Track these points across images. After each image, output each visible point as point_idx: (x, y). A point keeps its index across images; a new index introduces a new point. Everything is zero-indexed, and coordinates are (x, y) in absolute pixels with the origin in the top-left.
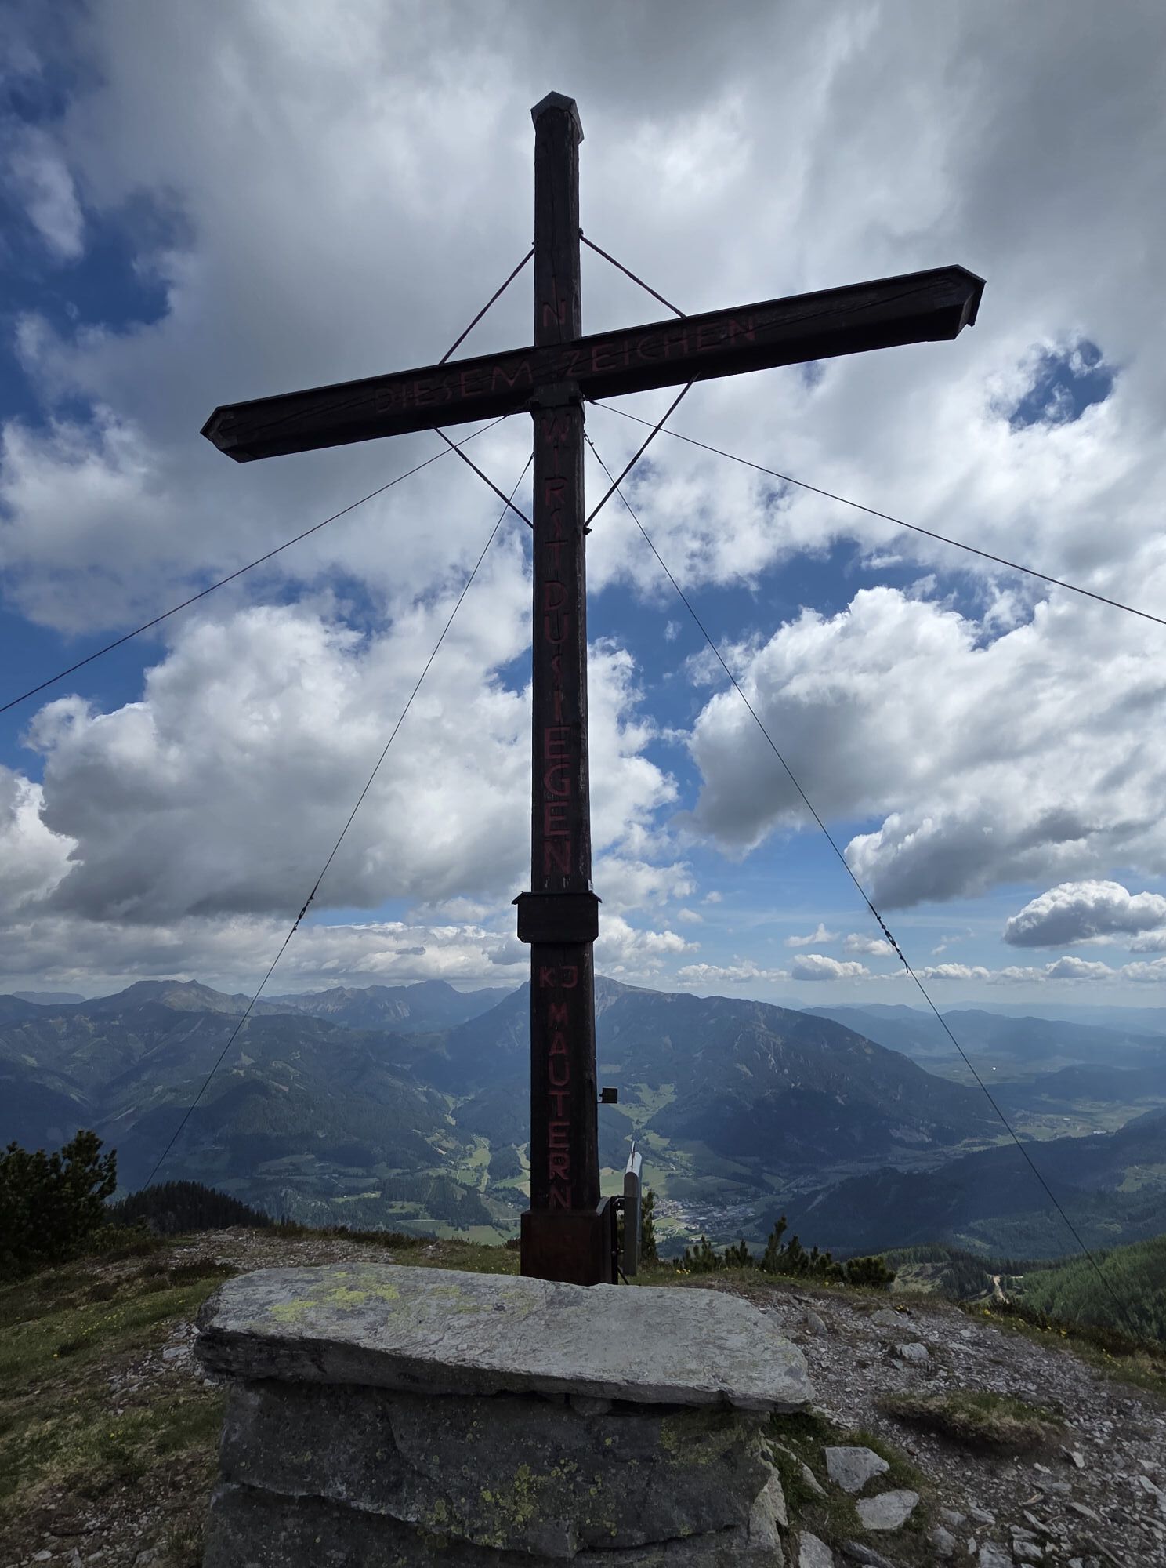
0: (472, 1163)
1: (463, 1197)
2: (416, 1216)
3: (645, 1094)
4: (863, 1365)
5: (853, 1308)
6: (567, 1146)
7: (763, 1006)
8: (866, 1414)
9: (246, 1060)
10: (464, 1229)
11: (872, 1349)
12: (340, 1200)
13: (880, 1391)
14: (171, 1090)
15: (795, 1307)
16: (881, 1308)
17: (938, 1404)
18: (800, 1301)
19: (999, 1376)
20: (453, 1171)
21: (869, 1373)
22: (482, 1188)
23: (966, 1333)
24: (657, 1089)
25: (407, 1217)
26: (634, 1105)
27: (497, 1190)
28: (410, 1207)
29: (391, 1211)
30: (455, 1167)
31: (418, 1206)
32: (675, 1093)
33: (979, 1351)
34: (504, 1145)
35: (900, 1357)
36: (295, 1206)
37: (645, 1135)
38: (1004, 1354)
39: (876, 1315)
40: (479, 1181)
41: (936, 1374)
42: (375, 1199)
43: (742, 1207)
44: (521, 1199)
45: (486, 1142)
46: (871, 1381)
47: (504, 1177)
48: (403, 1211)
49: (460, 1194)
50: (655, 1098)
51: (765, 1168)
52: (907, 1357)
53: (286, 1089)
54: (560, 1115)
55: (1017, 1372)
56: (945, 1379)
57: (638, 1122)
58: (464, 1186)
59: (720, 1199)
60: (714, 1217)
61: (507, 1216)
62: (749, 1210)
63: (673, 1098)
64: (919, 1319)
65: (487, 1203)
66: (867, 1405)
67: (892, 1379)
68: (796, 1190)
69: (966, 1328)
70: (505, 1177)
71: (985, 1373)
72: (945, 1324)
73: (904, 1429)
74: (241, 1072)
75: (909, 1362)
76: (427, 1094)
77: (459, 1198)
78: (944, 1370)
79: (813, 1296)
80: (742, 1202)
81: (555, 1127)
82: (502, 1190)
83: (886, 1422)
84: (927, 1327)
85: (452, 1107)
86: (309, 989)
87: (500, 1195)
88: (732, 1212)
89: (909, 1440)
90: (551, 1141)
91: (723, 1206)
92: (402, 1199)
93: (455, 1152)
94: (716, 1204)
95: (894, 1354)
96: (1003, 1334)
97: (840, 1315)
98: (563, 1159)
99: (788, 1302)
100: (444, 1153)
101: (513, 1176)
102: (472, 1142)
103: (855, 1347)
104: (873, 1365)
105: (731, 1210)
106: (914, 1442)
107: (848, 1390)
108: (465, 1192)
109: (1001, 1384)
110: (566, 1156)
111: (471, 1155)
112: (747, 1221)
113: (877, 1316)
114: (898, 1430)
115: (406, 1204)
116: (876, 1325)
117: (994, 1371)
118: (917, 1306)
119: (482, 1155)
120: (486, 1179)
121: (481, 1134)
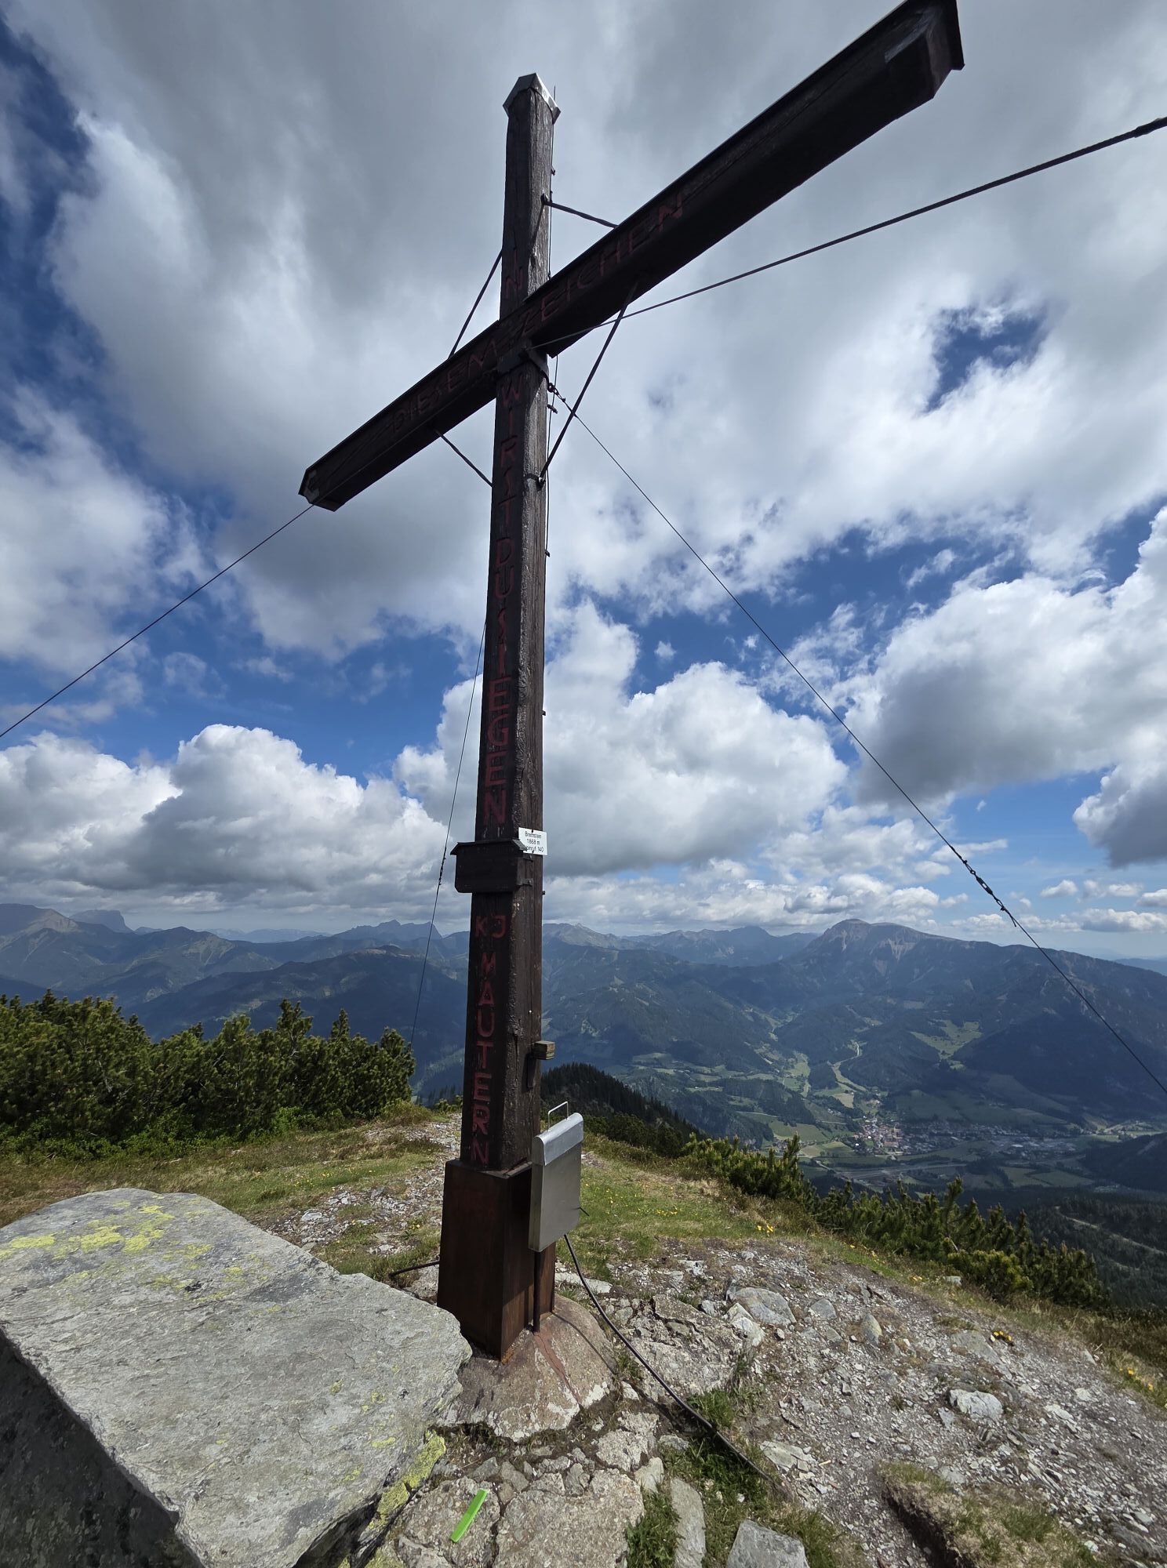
0: (794, 1073)
1: (789, 1098)
2: (752, 1110)
3: (949, 1028)
4: (899, 1404)
5: (934, 1319)
6: (487, 1099)
7: (1071, 956)
8: (855, 1479)
9: (619, 982)
10: (792, 1125)
11: (924, 1384)
12: (692, 1090)
13: (898, 1450)
14: (572, 999)
15: (862, 1300)
16: (969, 1327)
17: (946, 1506)
18: (872, 1293)
19: (1100, 1479)
20: (779, 1078)
21: (900, 1419)
22: (804, 1094)
23: (1083, 1394)
24: (962, 1026)
25: (744, 1109)
26: (939, 1038)
27: (817, 1097)
28: (746, 1101)
29: (732, 1103)
30: (781, 1075)
31: (752, 1102)
32: (979, 1030)
33: (1089, 1428)
34: (821, 1062)
35: (954, 1407)
36: (660, 1090)
37: (952, 1065)
38: (1128, 1445)
39: (959, 1336)
40: (801, 1088)
41: (995, 1448)
42: (718, 1092)
43: (1061, 1141)
44: (839, 1107)
45: (803, 1057)
46: (895, 1430)
47: (822, 1087)
48: (741, 1104)
49: (786, 1097)
50: (960, 1034)
51: (1085, 1108)
52: (963, 1410)
53: (647, 1004)
54: (484, 1067)
55: (1136, 1481)
56: (1004, 1461)
57: (944, 1053)
58: (790, 1091)
59: (1036, 1131)
60: (1029, 1146)
61: (828, 1120)
62: (1068, 1145)
63: (978, 1035)
64: (1023, 1355)
65: (810, 1107)
66: (866, 1467)
67: (928, 1436)
68: (1123, 1133)
69: (1087, 1386)
70: (824, 1088)
71: (1076, 1468)
72: (1055, 1371)
73: (893, 1523)
74: (615, 990)
75: (963, 1420)
76: (752, 1014)
77: (786, 1100)
78: (1012, 1444)
79: (894, 1291)
80: (1060, 1136)
81: (481, 1079)
82: (822, 1098)
83: (875, 1503)
84: (1030, 1369)
85: (774, 1027)
86: (657, 931)
87: (821, 1102)
88: (1050, 1144)
89: (892, 1544)
90: (476, 1092)
91: (1040, 1138)
92: (740, 1095)
93: (779, 1063)
94: (1032, 1135)
95: (946, 1400)
96: (1143, 1410)
97: (914, 1324)
98: (484, 1112)
99: (857, 1291)
100: (771, 1063)
101: (830, 1088)
102: (793, 1056)
103: (902, 1373)
104: (912, 1407)
105: (1048, 1142)
106: (898, 1550)
107: (856, 1434)
108: (790, 1096)
109: (1095, 1493)
110: (487, 1109)
111: (793, 1067)
112: (1068, 1154)
113: (961, 1337)
114: (885, 1521)
115: (743, 1099)
116: (953, 1350)
117: (1094, 1469)
118: (1027, 1336)
119: (801, 1067)
120: (807, 1087)
121: (800, 1050)
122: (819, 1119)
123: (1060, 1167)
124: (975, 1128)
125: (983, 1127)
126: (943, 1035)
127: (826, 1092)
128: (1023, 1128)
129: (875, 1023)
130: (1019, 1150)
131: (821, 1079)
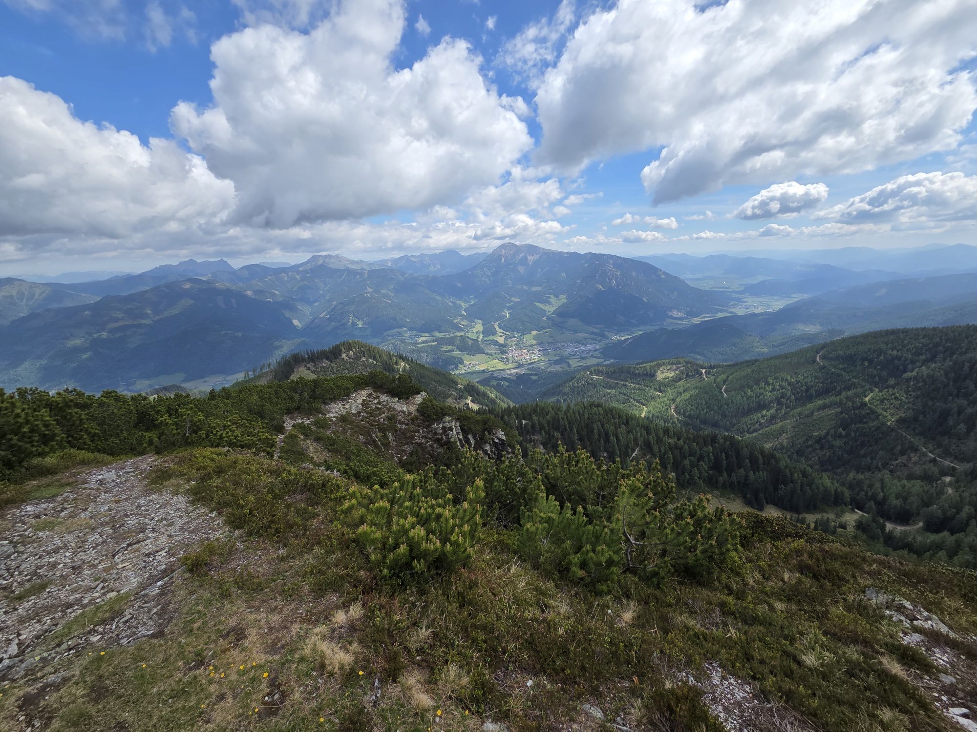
0: (475, 330)
2: (453, 351)
3: (553, 299)
9: (370, 290)
10: (473, 356)
12: (420, 346)
22: (480, 340)
24: (558, 297)
25: (449, 351)
26: (547, 304)
27: (486, 341)
28: (450, 348)
29: (442, 349)
30: (468, 332)
31: (453, 347)
32: (566, 298)
34: (488, 323)
36: (402, 348)
37: (552, 316)
40: (478, 337)
42: (434, 345)
43: (594, 345)
44: (497, 344)
45: (480, 321)
47: (489, 335)
48: (447, 349)
49: (470, 342)
50: (557, 301)
51: (606, 330)
53: (390, 302)
57: (548, 312)
58: (472, 339)
59: (584, 342)
60: (581, 349)
61: (491, 351)
62: (597, 346)
63: (565, 301)
65: (483, 345)
68: (619, 338)
74: (368, 295)
76: (452, 302)
80: (594, 343)
85: (464, 307)
87: (488, 342)
91: (585, 345)
92: (446, 345)
93: (467, 326)
94: (583, 344)
100: (462, 327)
101: (493, 335)
102: (474, 322)
105: (588, 346)
111: (474, 327)
112: (596, 350)
115: (448, 346)
119: (479, 327)
120: (481, 336)
121: (478, 318)
122: (487, 351)
123: (592, 356)
124: (559, 345)
125: (562, 344)
126: (549, 303)
127: (491, 338)
128: (579, 342)
129: (517, 300)
130: (576, 352)
131: (489, 331)
